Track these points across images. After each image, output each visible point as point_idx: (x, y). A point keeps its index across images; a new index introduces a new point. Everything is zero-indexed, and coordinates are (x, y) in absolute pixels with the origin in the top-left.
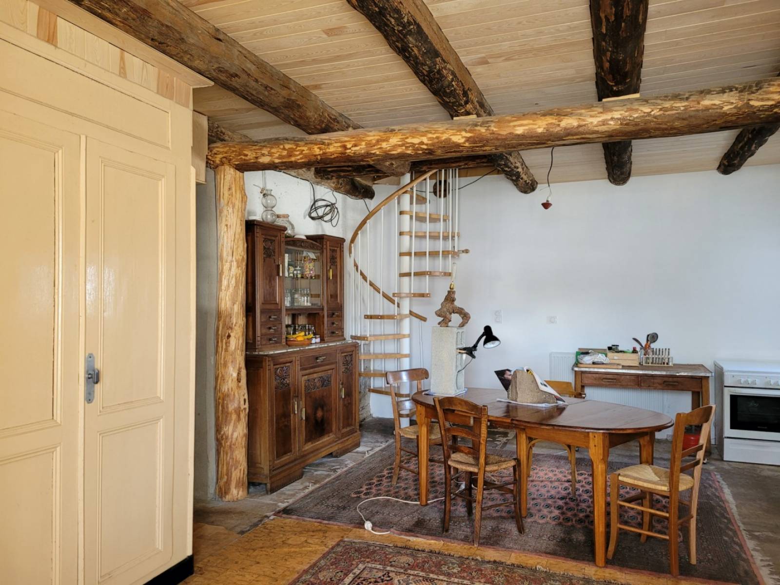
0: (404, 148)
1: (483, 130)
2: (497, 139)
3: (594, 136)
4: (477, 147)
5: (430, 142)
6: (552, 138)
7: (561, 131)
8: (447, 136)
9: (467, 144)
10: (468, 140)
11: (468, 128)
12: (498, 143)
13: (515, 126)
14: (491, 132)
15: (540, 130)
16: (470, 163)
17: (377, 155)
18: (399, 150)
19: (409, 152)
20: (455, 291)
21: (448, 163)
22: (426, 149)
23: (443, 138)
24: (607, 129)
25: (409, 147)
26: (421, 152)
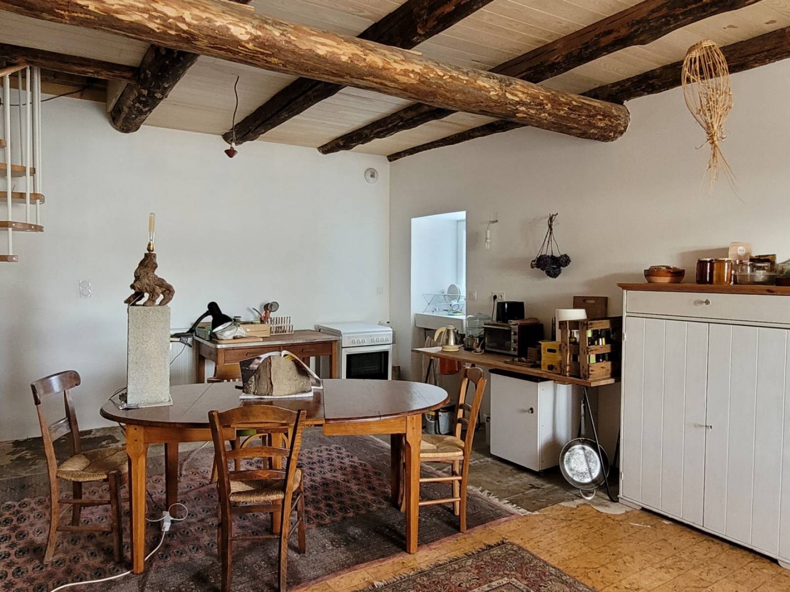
0: (146, 16)
1: (277, 33)
2: (294, 52)
3: (392, 85)
4: (262, 54)
5: (195, 22)
6: (353, 74)
7: (366, 67)
8: (225, 22)
9: (250, 46)
10: (254, 39)
11: (256, 22)
12: (291, 58)
13: (316, 42)
14: (287, 39)
15: (344, 58)
16: (103, 73)
17: (89, 12)
18: (136, 17)
19: (152, 26)
20: (155, 254)
21: (67, 63)
22: (185, 32)
23: (218, 24)
24: (406, 81)
25: (157, 18)
26: (173, 33)
